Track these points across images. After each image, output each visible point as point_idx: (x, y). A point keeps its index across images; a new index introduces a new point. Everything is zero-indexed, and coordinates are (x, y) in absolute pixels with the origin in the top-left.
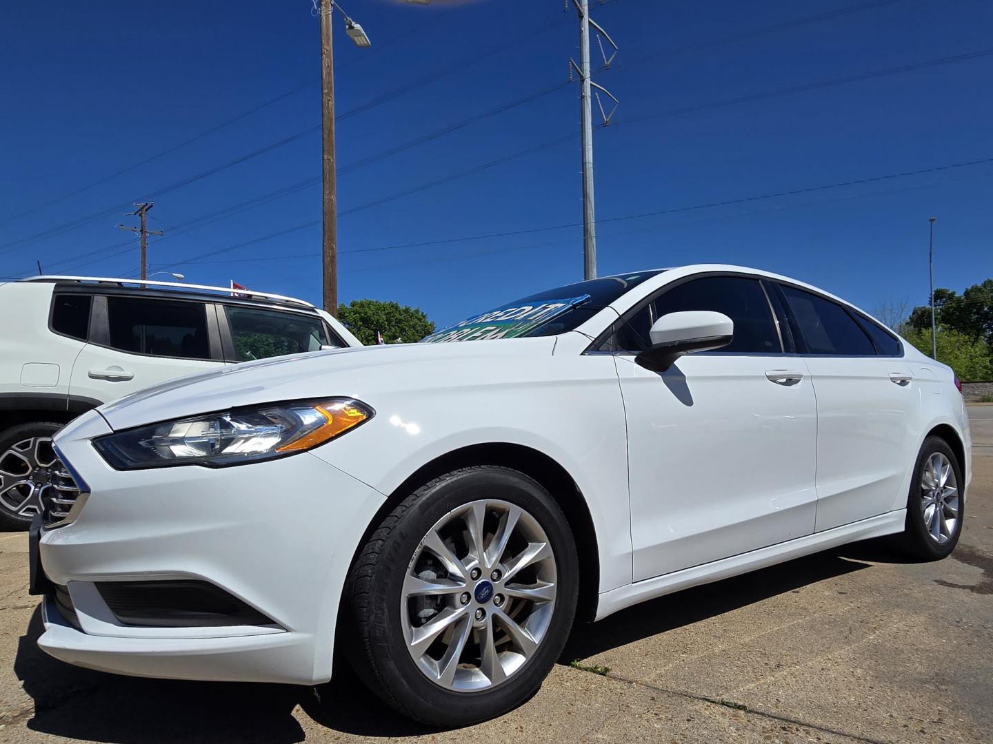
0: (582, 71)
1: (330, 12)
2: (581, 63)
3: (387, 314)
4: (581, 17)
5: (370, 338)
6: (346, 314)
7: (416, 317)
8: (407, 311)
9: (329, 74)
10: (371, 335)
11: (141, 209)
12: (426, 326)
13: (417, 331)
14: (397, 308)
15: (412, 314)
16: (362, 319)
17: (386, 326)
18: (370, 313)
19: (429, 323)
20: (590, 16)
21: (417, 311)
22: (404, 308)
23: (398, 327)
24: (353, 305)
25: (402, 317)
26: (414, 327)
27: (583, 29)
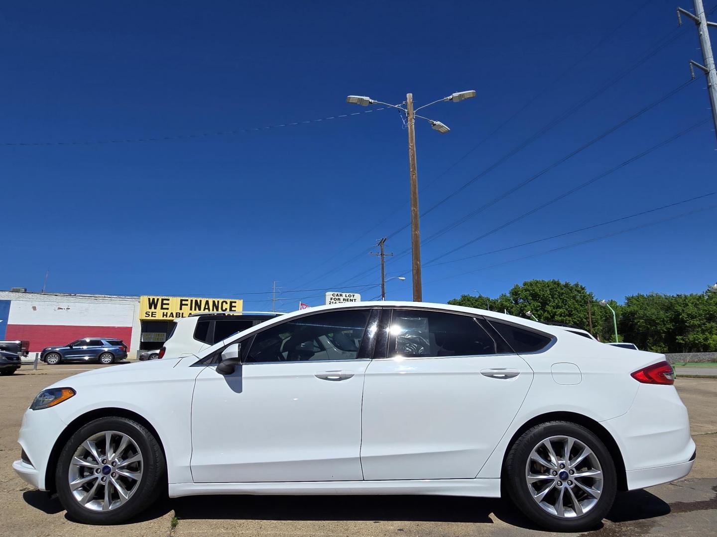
0: (706, 65)
1: (413, 124)
2: (703, 59)
3: (551, 289)
4: (698, 23)
5: (538, 308)
6: (519, 292)
7: (575, 290)
8: (567, 285)
9: (413, 160)
10: (539, 306)
11: (381, 242)
12: (584, 296)
13: (577, 301)
14: (558, 284)
15: (571, 287)
16: (532, 295)
17: (551, 299)
18: (537, 290)
19: (588, 293)
20: (707, 20)
21: (577, 285)
22: (564, 283)
23: (561, 299)
24: (525, 284)
25: (563, 291)
26: (574, 298)
27: (701, 33)
